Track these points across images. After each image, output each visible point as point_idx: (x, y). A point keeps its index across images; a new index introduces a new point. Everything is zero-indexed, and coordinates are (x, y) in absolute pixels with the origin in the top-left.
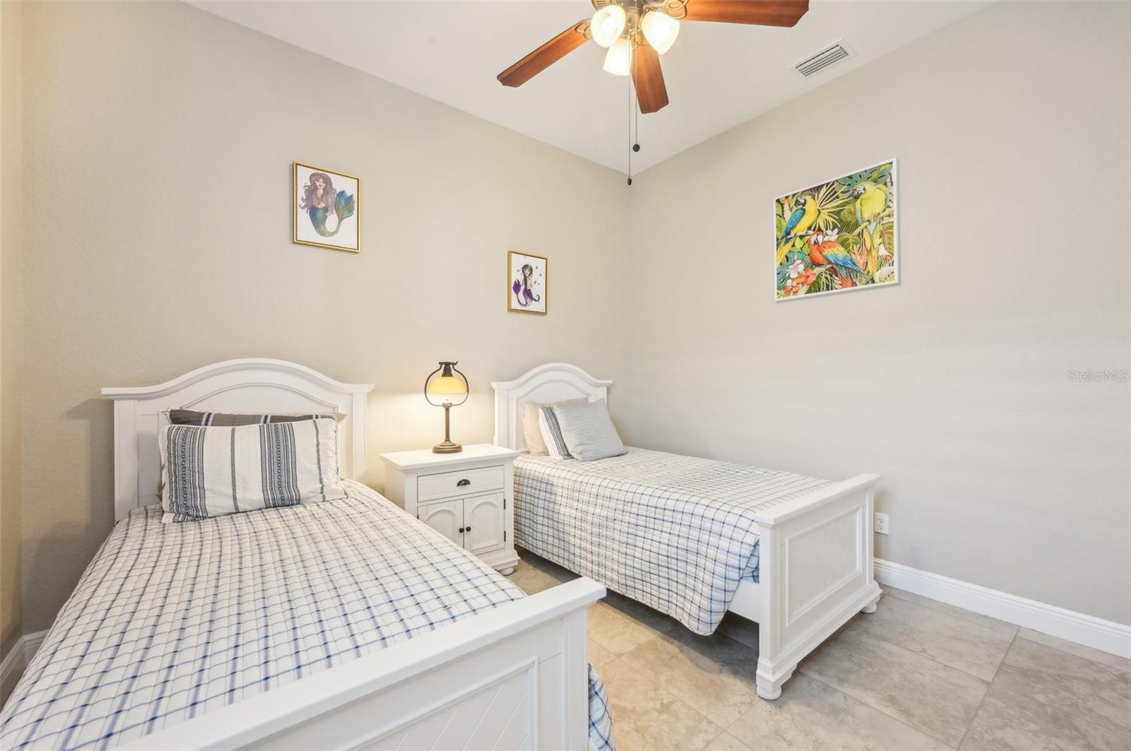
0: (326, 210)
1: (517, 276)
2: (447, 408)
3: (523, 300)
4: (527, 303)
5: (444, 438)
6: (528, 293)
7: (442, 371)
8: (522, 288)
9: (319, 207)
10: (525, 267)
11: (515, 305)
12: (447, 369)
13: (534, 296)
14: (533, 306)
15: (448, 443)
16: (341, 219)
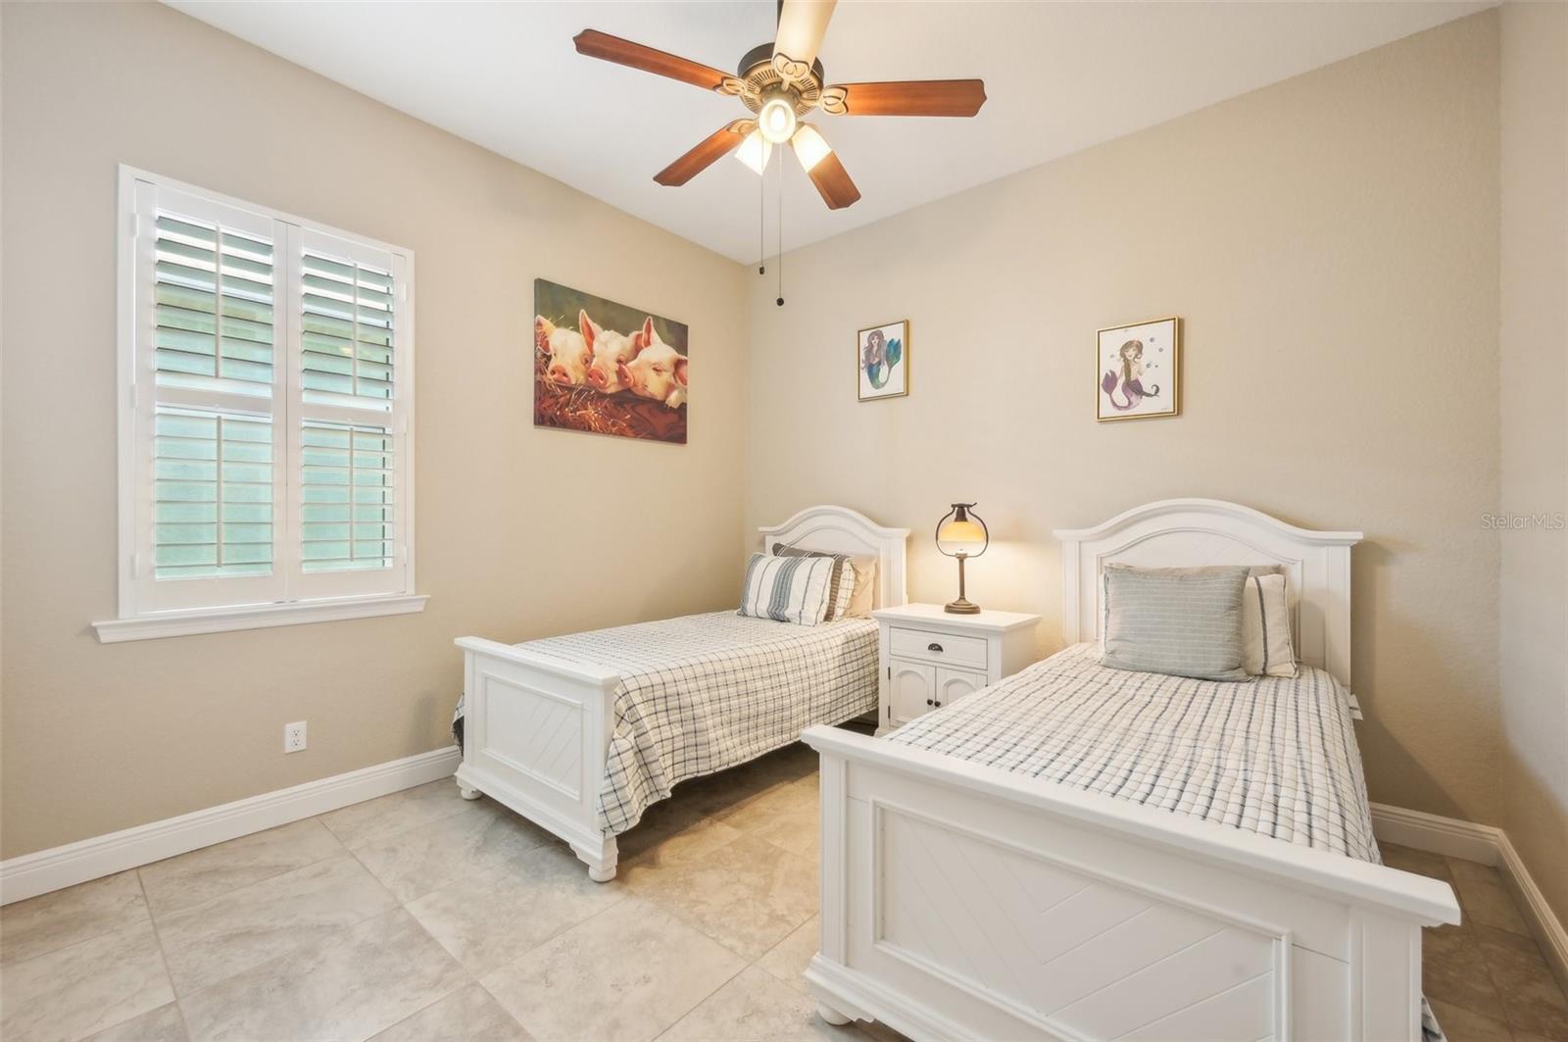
0: (879, 363)
1: (1112, 364)
2: (962, 559)
3: (1121, 399)
4: (1130, 403)
5: (958, 595)
6: (1134, 388)
7: (954, 515)
8: (1121, 381)
9: (874, 362)
10: (1127, 346)
11: (1107, 410)
12: (961, 512)
13: (1147, 388)
14: (1144, 406)
15: (962, 602)
16: (890, 367)
